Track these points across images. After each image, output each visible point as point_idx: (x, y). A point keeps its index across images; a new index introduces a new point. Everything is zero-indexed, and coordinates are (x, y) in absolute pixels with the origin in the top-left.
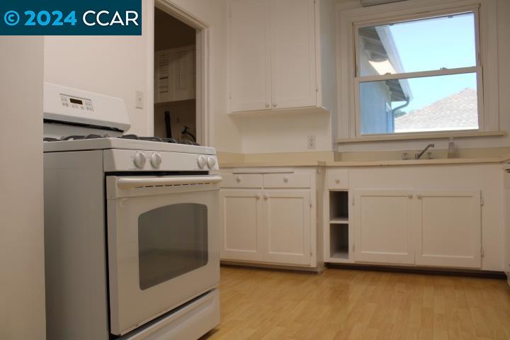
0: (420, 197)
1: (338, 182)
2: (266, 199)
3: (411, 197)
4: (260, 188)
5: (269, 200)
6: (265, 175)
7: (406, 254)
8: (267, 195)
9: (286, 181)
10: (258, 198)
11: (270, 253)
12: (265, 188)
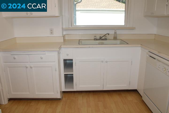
0: (106, 62)
1: (68, 55)
2: (31, 68)
3: (102, 62)
4: (28, 62)
5: (33, 68)
6: (29, 55)
7: (99, 86)
8: (32, 66)
9: (42, 58)
10: (27, 67)
11: (36, 93)
12: (30, 62)
